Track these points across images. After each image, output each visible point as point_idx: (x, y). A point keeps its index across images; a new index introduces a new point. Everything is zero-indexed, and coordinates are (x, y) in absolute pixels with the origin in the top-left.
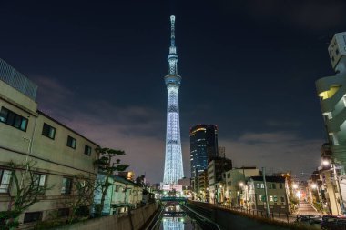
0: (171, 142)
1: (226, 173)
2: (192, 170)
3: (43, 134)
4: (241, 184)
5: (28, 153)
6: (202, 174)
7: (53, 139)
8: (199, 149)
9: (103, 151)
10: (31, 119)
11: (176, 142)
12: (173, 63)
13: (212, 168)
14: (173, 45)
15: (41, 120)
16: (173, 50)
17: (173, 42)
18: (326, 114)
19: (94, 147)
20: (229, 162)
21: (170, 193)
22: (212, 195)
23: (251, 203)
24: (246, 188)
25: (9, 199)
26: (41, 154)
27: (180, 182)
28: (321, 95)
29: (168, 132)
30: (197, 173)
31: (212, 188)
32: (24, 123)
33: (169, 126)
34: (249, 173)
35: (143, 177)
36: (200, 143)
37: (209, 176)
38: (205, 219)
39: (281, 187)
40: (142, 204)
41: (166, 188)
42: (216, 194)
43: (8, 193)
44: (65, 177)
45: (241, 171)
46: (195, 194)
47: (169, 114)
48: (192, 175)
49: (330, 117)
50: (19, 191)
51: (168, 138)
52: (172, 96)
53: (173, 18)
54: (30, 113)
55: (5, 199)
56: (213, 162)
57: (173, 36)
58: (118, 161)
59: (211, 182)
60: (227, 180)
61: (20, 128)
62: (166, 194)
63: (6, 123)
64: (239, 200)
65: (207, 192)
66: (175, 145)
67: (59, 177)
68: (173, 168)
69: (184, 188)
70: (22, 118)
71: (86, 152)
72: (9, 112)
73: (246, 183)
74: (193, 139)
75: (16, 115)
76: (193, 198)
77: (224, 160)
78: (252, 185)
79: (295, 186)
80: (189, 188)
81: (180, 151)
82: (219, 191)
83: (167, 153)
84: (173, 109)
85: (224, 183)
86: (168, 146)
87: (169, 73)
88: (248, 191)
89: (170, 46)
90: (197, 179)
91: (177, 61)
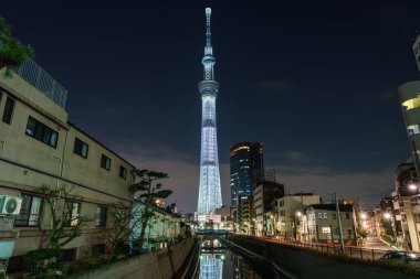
0: (207, 163)
1: (279, 201)
2: (233, 196)
3: (75, 152)
4: (299, 214)
5: (59, 175)
6: (246, 202)
7: (86, 158)
8: (241, 171)
9: (141, 173)
10: (62, 133)
11: (212, 163)
12: (208, 67)
13: (260, 195)
14: (208, 44)
15: (73, 134)
16: (209, 50)
17: (208, 40)
18: (411, 127)
19: (129, 169)
20: (281, 187)
21: (207, 224)
22: (260, 227)
23: (311, 237)
24: (304, 218)
25: (41, 233)
26: (73, 176)
27: (217, 211)
28: (405, 104)
29: (203, 151)
30: (240, 200)
31: (260, 219)
32: (54, 136)
33: (204, 144)
34: (308, 201)
35: (174, 205)
36: (242, 164)
37: (257, 204)
38: (256, 255)
39: (348, 217)
40: (180, 238)
41: (202, 219)
42: (265, 225)
43: (38, 225)
44: (99, 205)
45: (298, 198)
46: (238, 226)
47: (204, 129)
48: (234, 203)
49: (416, 132)
50: (56, 223)
51: (203, 159)
52: (208, 107)
53: (208, 11)
54: (60, 125)
55: (35, 234)
56: (261, 187)
57: (208, 33)
58: (159, 186)
59: (259, 211)
60: (280, 209)
61: (49, 144)
62: (202, 226)
63: (33, 136)
64: (295, 234)
65: (253, 223)
66: (211, 167)
67: (93, 206)
68: (209, 195)
69: (223, 219)
70: (52, 131)
71: (121, 175)
72: (37, 122)
73: (304, 212)
74: (233, 159)
75: (45, 127)
76: (235, 230)
77: (275, 185)
78: (312, 215)
79: (363, 216)
80: (229, 219)
81: (218, 174)
82: (269, 223)
83: (202, 177)
84: (209, 123)
85: (275, 213)
86: (203, 168)
87: (203, 79)
88: (307, 222)
89: (205, 45)
90: (239, 208)
91: (213, 64)
